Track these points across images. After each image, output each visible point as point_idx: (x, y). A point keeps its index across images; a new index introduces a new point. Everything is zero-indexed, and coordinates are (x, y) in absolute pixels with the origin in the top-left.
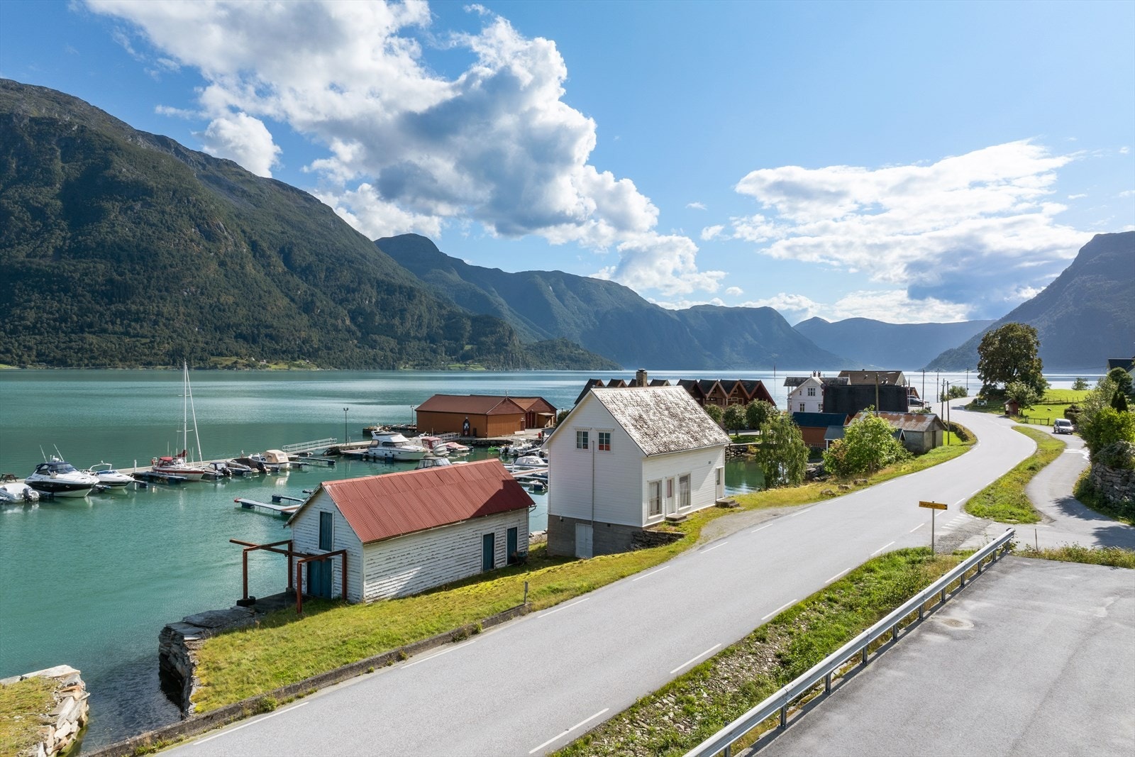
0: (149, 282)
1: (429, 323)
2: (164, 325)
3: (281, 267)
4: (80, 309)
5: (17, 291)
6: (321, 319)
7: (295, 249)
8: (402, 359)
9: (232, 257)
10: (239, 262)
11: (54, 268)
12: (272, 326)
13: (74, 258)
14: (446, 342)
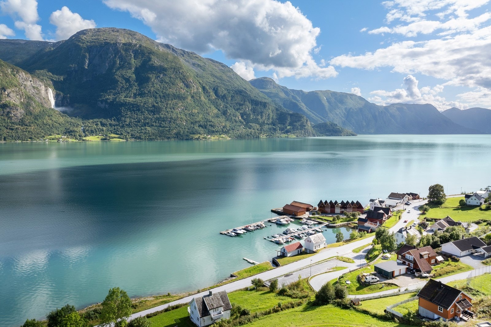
0: (167, 106)
1: (272, 117)
2: (173, 122)
3: (214, 97)
4: (144, 117)
5: (123, 111)
6: (230, 118)
7: (219, 88)
8: (261, 133)
9: (196, 94)
10: (199, 96)
11: (134, 102)
12: (212, 121)
13: (140, 97)
14: (279, 125)
